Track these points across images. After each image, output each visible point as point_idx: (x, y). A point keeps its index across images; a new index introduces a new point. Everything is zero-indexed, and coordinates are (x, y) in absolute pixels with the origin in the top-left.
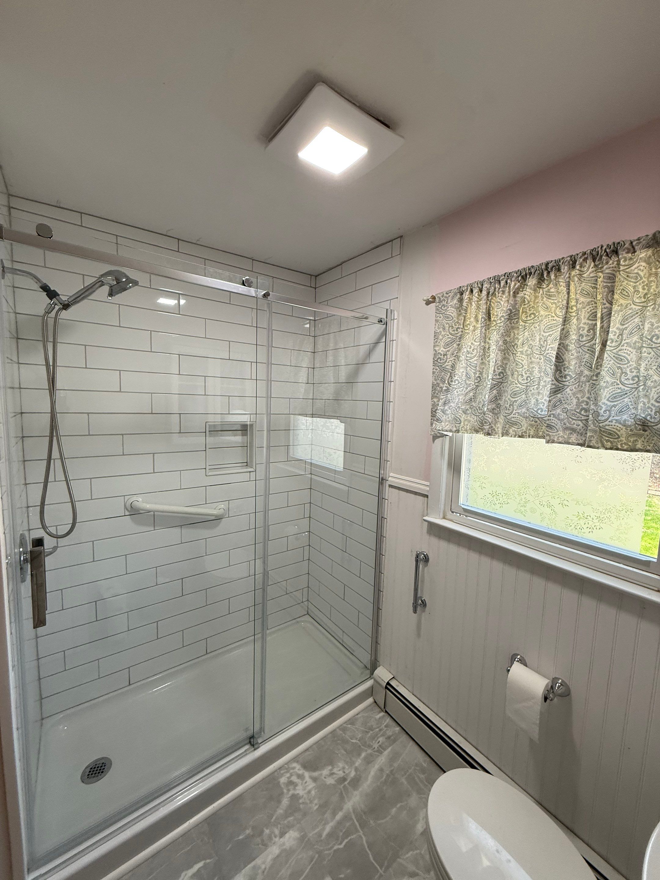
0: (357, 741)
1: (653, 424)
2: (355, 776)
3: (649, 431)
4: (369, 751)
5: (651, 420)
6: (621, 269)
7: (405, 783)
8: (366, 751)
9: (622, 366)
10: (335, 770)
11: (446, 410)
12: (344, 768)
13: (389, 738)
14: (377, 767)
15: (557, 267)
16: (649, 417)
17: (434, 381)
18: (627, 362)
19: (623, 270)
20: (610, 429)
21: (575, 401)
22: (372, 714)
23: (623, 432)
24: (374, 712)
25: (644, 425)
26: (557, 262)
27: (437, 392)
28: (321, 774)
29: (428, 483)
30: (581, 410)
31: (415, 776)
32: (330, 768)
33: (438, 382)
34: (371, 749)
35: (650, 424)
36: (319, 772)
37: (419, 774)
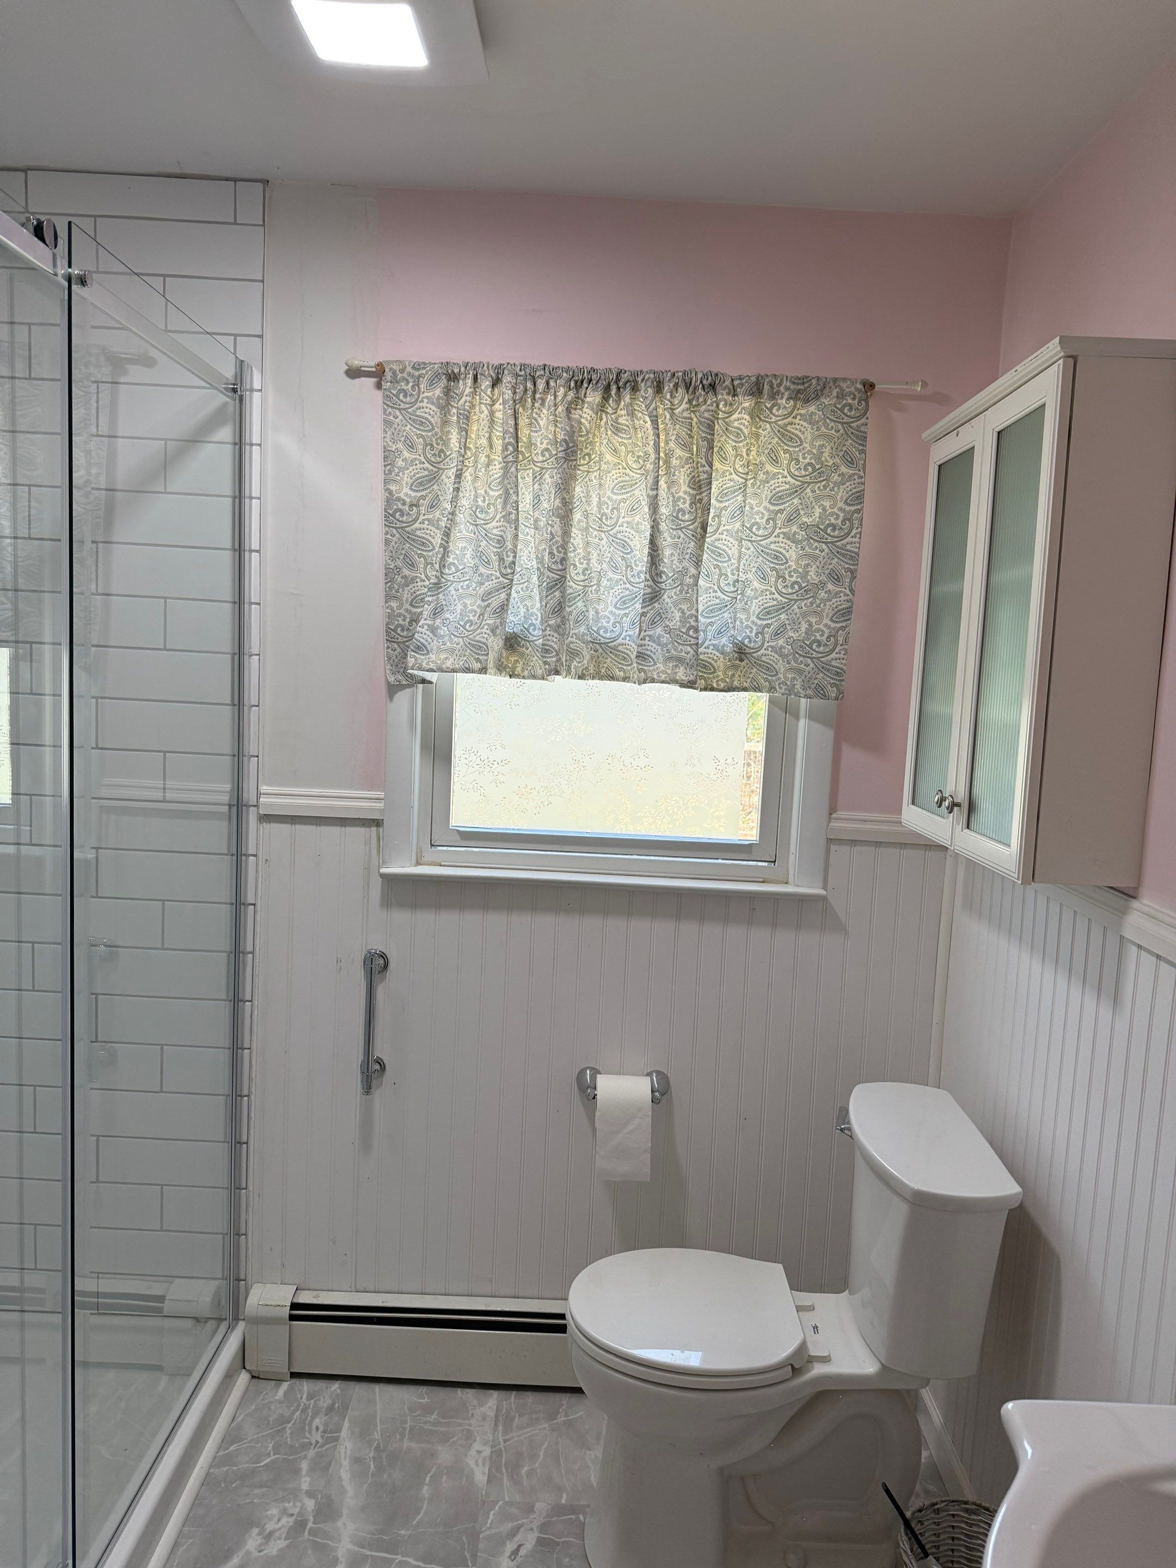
0: (273, 1458)
1: (752, 651)
2: (316, 1504)
3: (746, 661)
4: (311, 1453)
5: (749, 645)
6: (720, 416)
7: (413, 1445)
8: (305, 1457)
9: (720, 564)
10: (269, 1527)
11: (437, 628)
12: (284, 1512)
13: (330, 1409)
14: (345, 1463)
15: (633, 384)
16: (748, 640)
17: (389, 562)
18: (727, 559)
19: (723, 418)
20: (705, 659)
21: (678, 615)
22: (263, 1399)
23: (720, 664)
24: (267, 1394)
25: (741, 653)
26: (635, 374)
27: (396, 587)
28: (248, 1553)
29: (381, 794)
30: (689, 629)
31: (422, 1425)
32: (255, 1531)
33: (399, 563)
34: (312, 1447)
35: (747, 650)
36: (241, 1554)
37: (426, 1419)
